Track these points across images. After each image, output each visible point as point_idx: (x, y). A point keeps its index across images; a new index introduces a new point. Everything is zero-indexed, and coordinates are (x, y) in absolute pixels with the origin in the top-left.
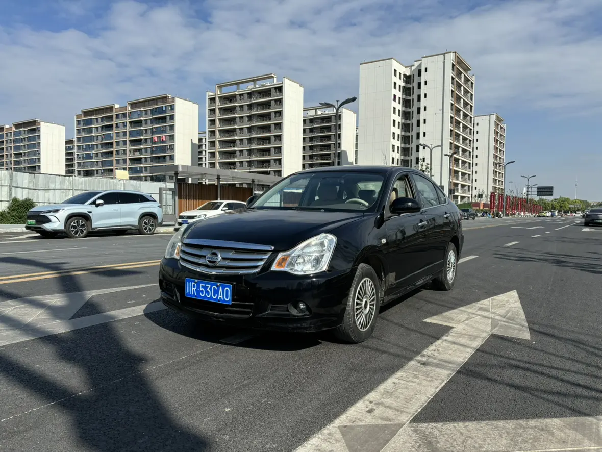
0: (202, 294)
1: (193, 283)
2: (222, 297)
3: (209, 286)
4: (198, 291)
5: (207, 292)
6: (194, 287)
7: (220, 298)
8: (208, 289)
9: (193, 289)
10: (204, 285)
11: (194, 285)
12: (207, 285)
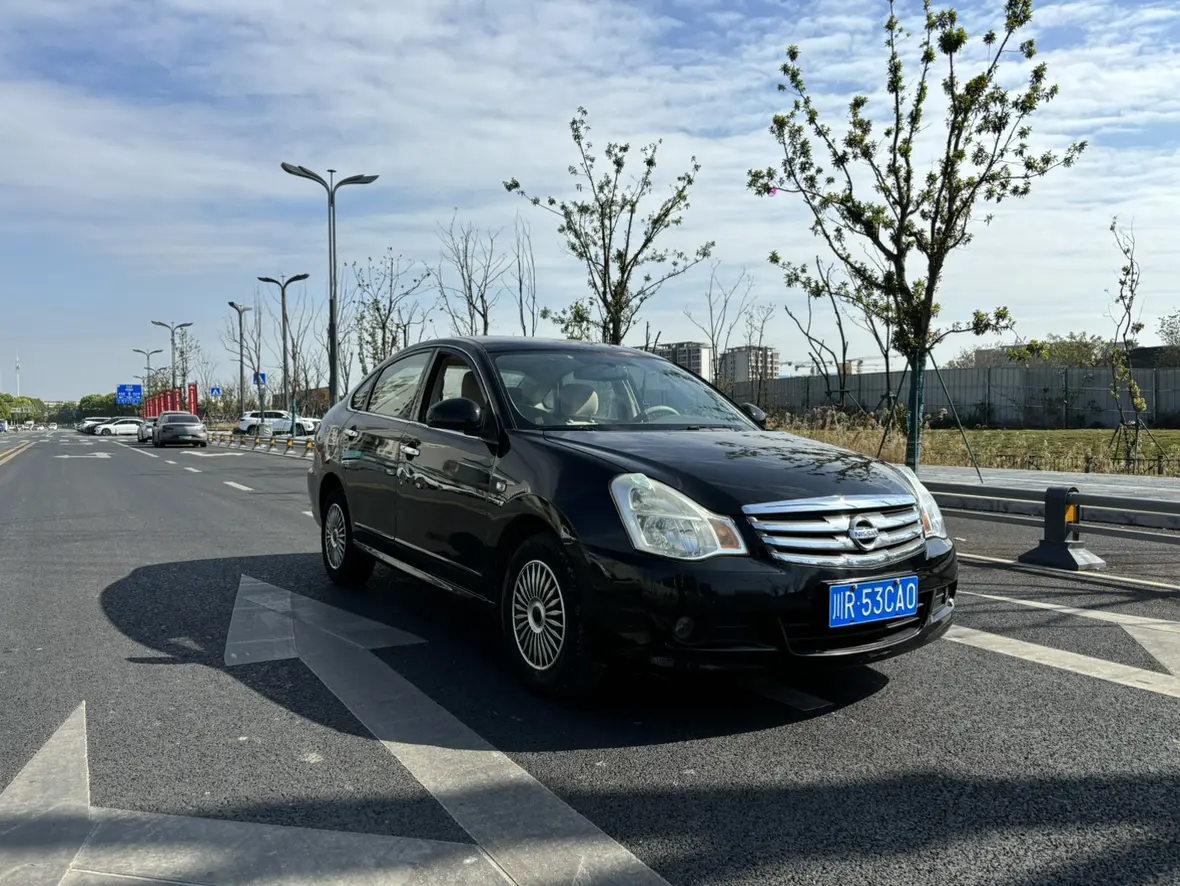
0: (866, 610)
1: (848, 593)
2: (902, 605)
3: (880, 589)
4: (858, 608)
5: (876, 604)
6: (850, 601)
7: (900, 607)
8: (878, 598)
9: (847, 605)
10: (870, 590)
11: (850, 596)
12: (876, 589)
